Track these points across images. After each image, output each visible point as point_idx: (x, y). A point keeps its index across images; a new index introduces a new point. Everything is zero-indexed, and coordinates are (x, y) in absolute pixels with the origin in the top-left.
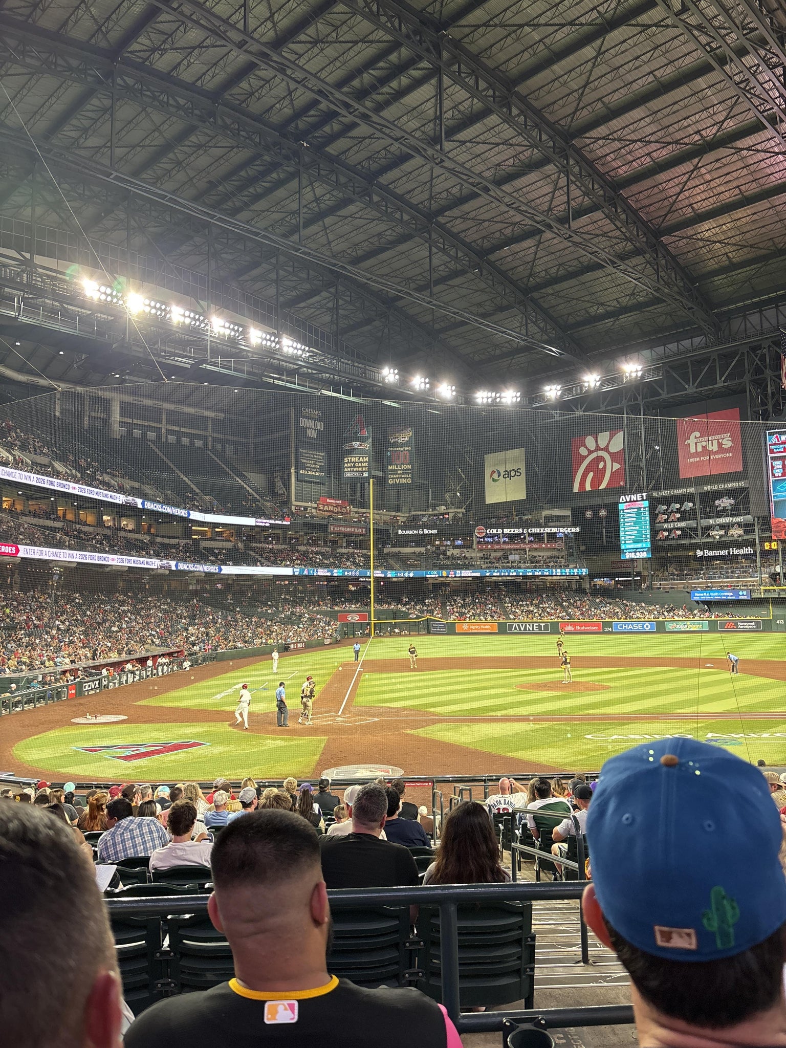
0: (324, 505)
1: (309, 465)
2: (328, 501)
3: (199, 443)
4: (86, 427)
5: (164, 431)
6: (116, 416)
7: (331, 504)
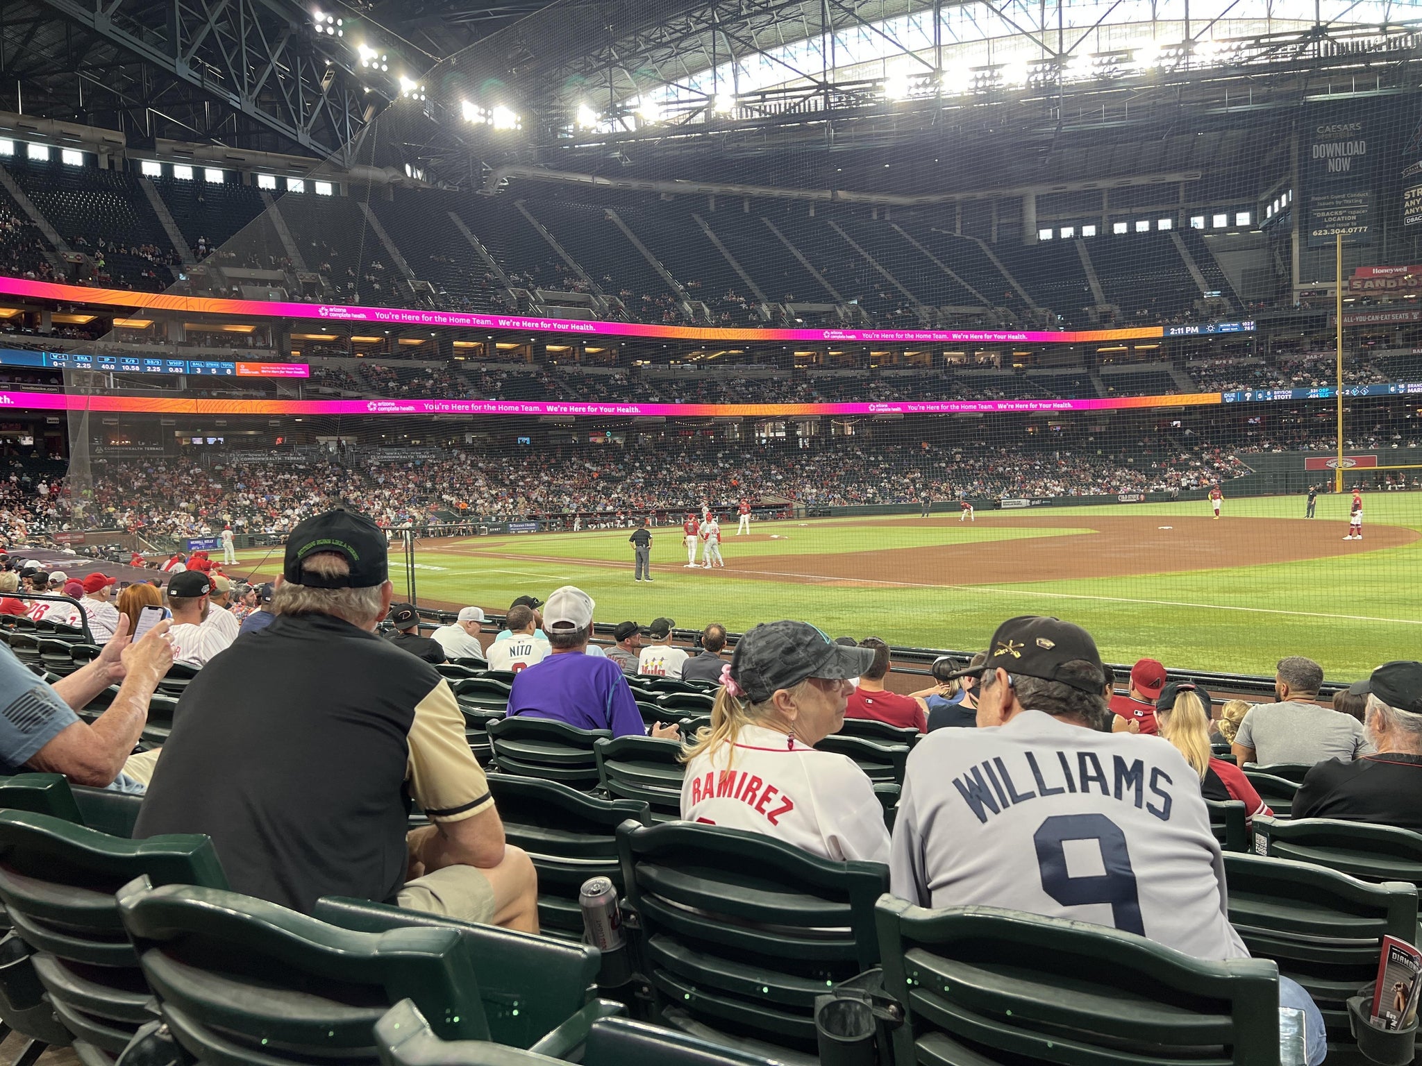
0: (1364, 281)
1: (1330, 220)
2: (1376, 271)
3: (1165, 224)
4: (994, 239)
5: (1105, 218)
6: (1031, 215)
7: (1381, 277)
